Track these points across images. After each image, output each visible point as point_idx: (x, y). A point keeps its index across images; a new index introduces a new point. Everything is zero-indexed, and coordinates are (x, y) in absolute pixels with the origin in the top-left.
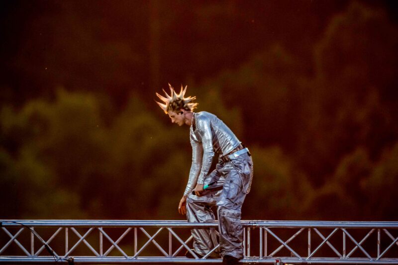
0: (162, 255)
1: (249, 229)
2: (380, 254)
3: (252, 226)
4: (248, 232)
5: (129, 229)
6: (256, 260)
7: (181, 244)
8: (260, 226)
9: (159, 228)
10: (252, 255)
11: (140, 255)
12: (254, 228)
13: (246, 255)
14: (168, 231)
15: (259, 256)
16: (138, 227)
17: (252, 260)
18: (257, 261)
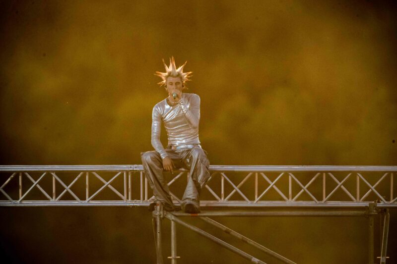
0: (46, 199)
1: (130, 173)
2: (258, 196)
3: (133, 170)
4: (129, 176)
5: (14, 174)
6: (137, 203)
7: (64, 189)
8: (141, 171)
9: (43, 173)
10: (133, 199)
11: (24, 199)
12: (135, 172)
13: (128, 198)
14: (52, 176)
15: (140, 199)
16: (23, 173)
17: (133, 204)
18: (138, 205)
